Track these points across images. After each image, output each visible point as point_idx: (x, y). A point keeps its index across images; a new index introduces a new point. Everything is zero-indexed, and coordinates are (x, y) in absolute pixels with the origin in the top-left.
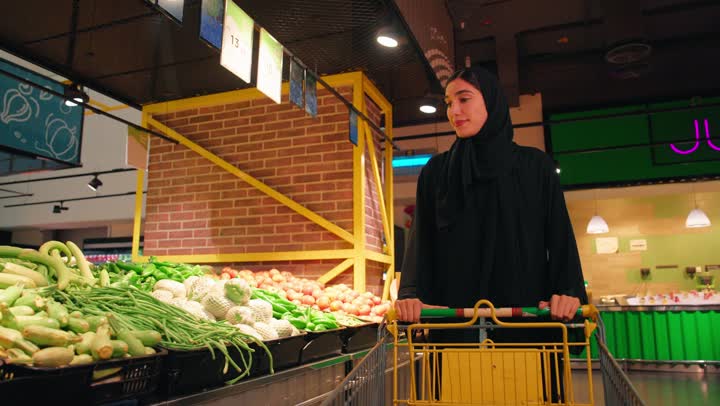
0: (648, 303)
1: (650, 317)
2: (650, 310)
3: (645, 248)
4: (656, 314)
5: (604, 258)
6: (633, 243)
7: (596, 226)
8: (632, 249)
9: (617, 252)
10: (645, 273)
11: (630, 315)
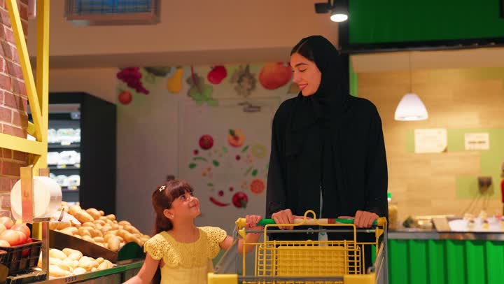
0: (479, 227)
1: (480, 248)
2: (481, 238)
3: (486, 147)
4: (489, 245)
5: (425, 159)
6: (470, 137)
7: (409, 110)
8: (468, 146)
9: (445, 151)
10: (485, 184)
11: (450, 245)
